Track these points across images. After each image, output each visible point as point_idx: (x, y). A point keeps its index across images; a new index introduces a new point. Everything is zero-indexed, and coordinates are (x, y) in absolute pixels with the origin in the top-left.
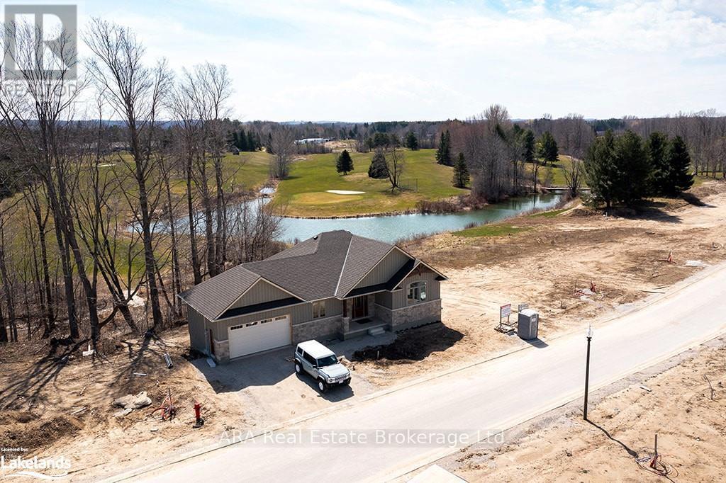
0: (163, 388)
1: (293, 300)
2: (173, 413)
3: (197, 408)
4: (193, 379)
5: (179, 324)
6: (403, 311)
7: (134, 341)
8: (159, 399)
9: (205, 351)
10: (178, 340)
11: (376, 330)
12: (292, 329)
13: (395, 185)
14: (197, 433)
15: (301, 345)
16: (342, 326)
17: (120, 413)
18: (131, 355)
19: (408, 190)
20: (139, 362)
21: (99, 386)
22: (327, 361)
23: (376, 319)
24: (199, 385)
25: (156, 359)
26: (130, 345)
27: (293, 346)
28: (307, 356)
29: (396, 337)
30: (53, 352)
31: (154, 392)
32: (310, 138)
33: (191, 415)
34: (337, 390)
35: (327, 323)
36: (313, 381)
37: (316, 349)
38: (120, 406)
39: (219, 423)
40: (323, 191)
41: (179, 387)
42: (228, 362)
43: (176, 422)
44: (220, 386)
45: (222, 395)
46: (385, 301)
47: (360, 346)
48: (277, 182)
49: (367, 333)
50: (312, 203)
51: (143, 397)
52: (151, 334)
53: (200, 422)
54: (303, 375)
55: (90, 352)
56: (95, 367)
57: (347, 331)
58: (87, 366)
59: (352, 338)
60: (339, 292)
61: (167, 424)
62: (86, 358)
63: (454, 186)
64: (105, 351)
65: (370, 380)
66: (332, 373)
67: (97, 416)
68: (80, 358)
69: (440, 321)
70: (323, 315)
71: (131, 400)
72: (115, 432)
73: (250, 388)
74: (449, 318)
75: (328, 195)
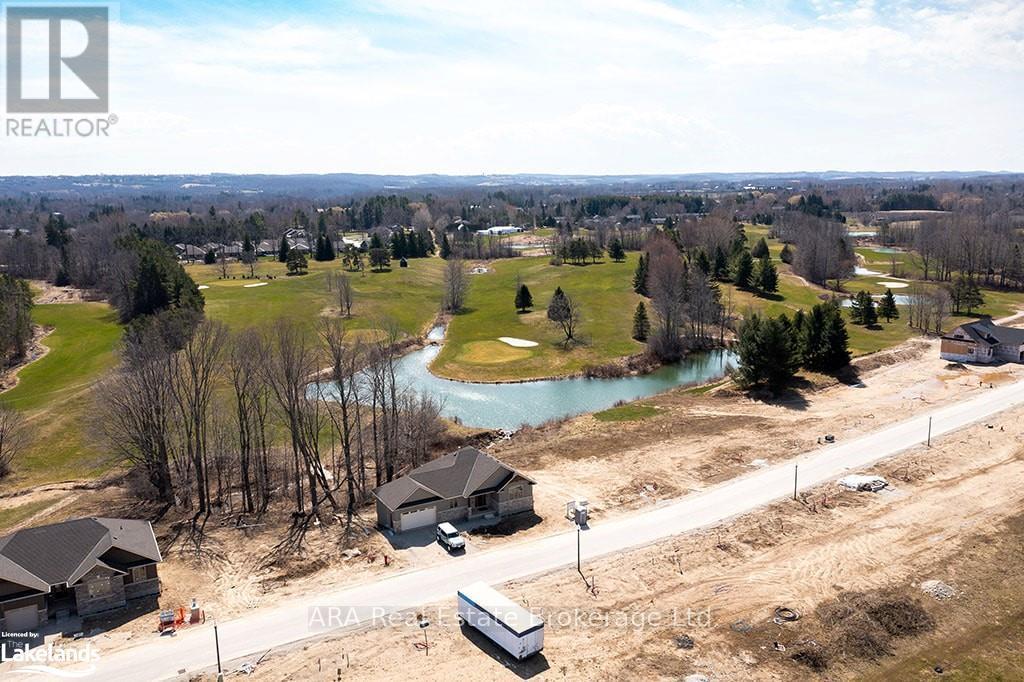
0: (367, 546)
1: (438, 498)
2: (373, 560)
3: (386, 557)
4: (381, 541)
5: (368, 504)
6: (506, 504)
7: (341, 515)
8: (365, 552)
9: (387, 526)
10: (369, 516)
11: (489, 515)
12: (437, 515)
13: (570, 336)
14: (386, 569)
15: (441, 526)
16: (467, 514)
17: (346, 559)
18: (342, 525)
19: (582, 343)
20: (348, 531)
21: (331, 544)
22: (453, 535)
23: (491, 508)
24: (386, 545)
25: (358, 529)
26: (340, 518)
27: (435, 526)
28: (443, 532)
29: (500, 520)
30: (296, 522)
31: (362, 548)
32: (497, 225)
33: (383, 561)
34: (457, 551)
35: (457, 512)
36: (445, 546)
37: (448, 528)
38: (345, 555)
39: (397, 565)
40: (494, 338)
41: (375, 546)
42: (400, 533)
43: (374, 564)
44: (397, 546)
45: (398, 551)
46: (495, 497)
47: (476, 525)
48: (449, 319)
49: (483, 517)
50: (480, 361)
51: (356, 551)
52: (351, 510)
53: (387, 564)
54: (441, 542)
55: (317, 523)
56: (323, 532)
57: (470, 516)
58: (317, 531)
59: (473, 520)
60: (465, 494)
61: (370, 565)
62: (317, 527)
63: (634, 338)
64: (327, 523)
65: (477, 546)
66: (454, 541)
67: (334, 559)
68: (314, 528)
69: (532, 510)
70: (456, 505)
71: (351, 552)
72: (346, 568)
73: (412, 548)
74: (539, 509)
75: (499, 346)
